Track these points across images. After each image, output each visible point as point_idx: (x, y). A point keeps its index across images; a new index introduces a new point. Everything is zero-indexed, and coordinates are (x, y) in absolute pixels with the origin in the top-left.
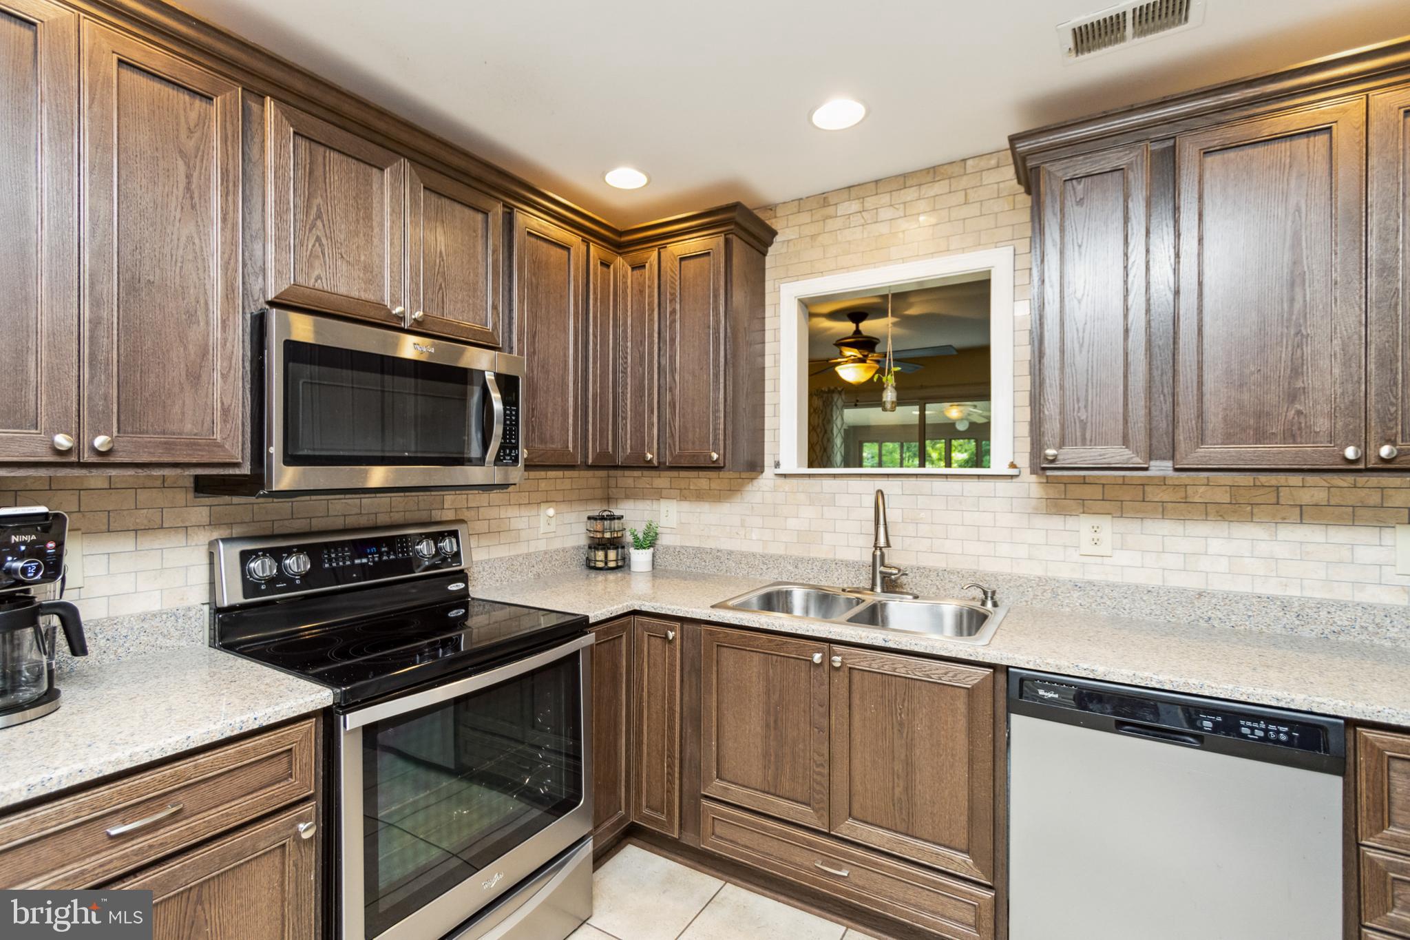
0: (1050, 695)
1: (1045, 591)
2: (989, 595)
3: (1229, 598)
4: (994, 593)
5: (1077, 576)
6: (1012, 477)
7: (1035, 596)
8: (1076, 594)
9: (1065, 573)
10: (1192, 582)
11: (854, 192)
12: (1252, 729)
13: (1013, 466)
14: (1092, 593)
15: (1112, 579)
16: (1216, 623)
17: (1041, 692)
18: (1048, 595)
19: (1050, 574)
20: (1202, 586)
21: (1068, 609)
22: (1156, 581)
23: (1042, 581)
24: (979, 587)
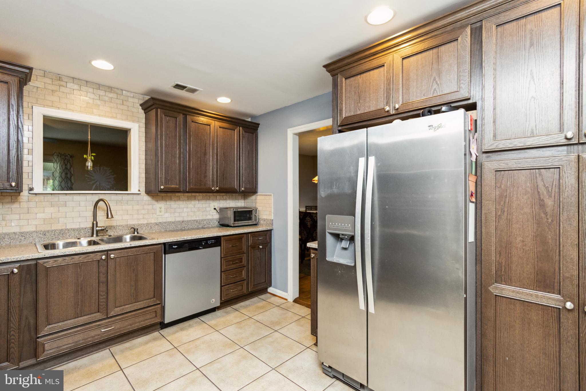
0: (176, 247)
1: (148, 227)
2: (136, 230)
3: (188, 221)
4: (137, 229)
5: (156, 221)
6: (138, 194)
7: (146, 229)
8: (156, 226)
9: (153, 221)
10: (181, 219)
11: (75, 81)
12: (210, 242)
13: (139, 191)
14: (160, 225)
15: (164, 221)
16: (186, 228)
17: (174, 247)
18: (149, 228)
19: (149, 222)
20: (182, 220)
21: (154, 231)
22: (173, 220)
23: (147, 224)
24: (133, 228)
